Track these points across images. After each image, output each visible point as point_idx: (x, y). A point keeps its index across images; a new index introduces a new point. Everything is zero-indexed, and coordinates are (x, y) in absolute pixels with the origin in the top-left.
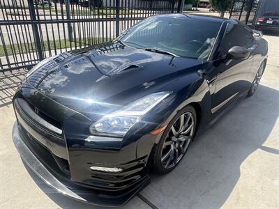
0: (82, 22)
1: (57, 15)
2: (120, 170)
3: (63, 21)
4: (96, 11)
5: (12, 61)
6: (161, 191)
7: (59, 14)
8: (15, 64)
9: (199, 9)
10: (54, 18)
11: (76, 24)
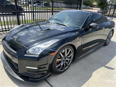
0: (39, 12)
1: (29, 10)
2: (37, 68)
3: (31, 12)
4: (47, 8)
5: (7, 27)
6: (56, 80)
7: (30, 9)
8: (8, 28)
9: (93, 8)
10: (28, 11)
11: (37, 13)
